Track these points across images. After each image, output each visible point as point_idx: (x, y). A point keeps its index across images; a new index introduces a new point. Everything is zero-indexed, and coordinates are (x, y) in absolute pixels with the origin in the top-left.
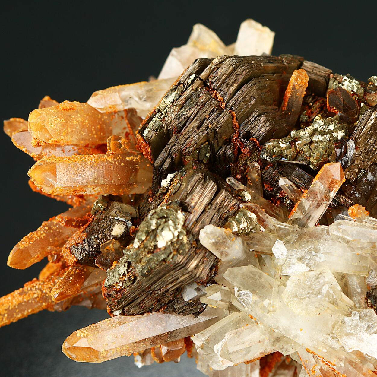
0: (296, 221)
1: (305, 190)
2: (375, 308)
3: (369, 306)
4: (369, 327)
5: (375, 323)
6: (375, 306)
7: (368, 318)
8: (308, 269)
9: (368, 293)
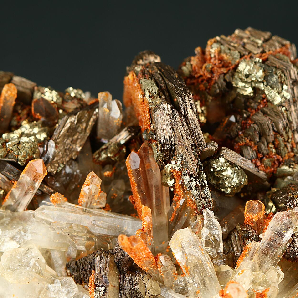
0: (8, 207)
1: (15, 181)
2: (73, 276)
3: (68, 275)
4: (68, 292)
5: (73, 289)
6: (73, 275)
7: (67, 285)
8: (19, 246)
9: (67, 265)
